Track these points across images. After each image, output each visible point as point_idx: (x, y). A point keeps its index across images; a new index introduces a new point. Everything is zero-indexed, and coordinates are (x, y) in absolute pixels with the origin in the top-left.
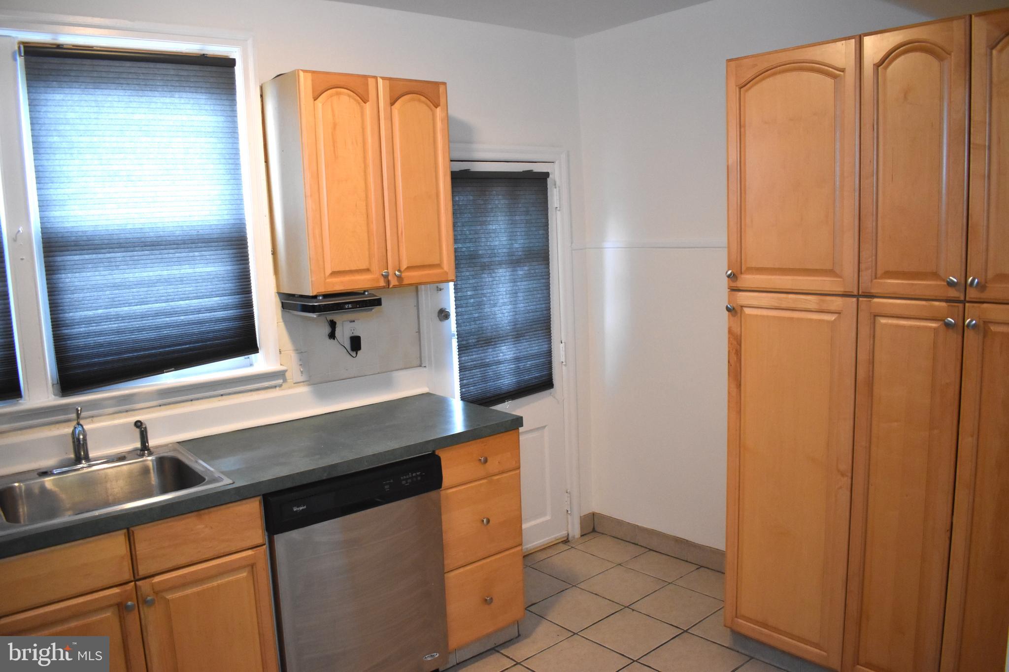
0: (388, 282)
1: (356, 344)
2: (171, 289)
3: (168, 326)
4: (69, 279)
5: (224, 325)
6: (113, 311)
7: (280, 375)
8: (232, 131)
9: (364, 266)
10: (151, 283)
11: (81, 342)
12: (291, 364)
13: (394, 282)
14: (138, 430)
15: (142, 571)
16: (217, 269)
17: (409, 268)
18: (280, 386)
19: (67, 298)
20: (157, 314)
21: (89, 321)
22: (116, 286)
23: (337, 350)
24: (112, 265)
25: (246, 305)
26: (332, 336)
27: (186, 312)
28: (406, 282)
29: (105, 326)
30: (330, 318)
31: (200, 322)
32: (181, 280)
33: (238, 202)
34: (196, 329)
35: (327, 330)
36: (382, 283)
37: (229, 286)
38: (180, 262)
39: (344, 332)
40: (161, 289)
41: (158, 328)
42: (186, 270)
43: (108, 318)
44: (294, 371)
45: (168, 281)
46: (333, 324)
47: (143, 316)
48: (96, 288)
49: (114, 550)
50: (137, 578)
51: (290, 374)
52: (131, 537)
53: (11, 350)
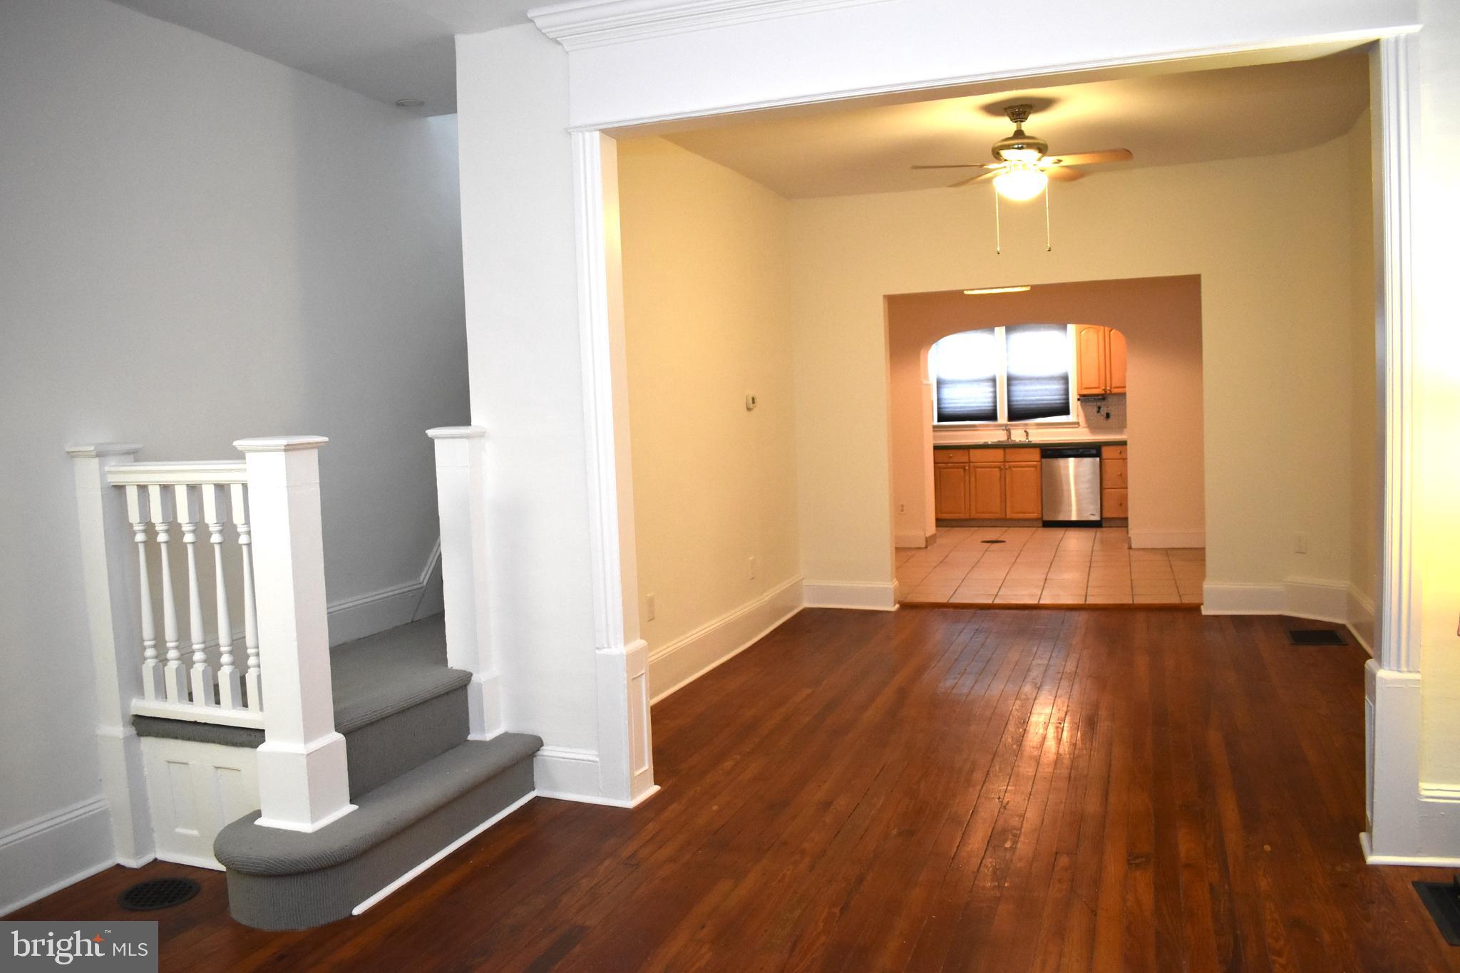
0: (1106, 392)
1: (1108, 416)
2: (1042, 393)
3: (1041, 404)
4: (1013, 388)
5: (1057, 405)
6: (1025, 398)
7: (1078, 423)
8: (1066, 341)
9: (1097, 386)
10: (1036, 390)
11: (1015, 407)
12: (1082, 420)
13: (1108, 392)
14: (1025, 434)
15: (1007, 460)
16: (1055, 387)
17: (1115, 388)
18: (1077, 427)
19: (1012, 394)
20: (1037, 400)
21: (1017, 401)
22: (1026, 391)
23: (1102, 418)
24: (1025, 385)
25: (1067, 399)
26: (1098, 412)
27: (1047, 400)
28: (1113, 392)
29: (1021, 403)
30: (1098, 404)
31: (1050, 403)
32: (1046, 390)
33: (1067, 366)
34: (1049, 406)
35: (1095, 410)
36: (1103, 392)
37: (1062, 392)
38: (1044, 384)
39: (1104, 410)
40: (1040, 393)
41: (1036, 404)
42: (1046, 387)
43: (1023, 400)
44: (1083, 423)
45: (1041, 390)
46: (1099, 408)
47: (1033, 400)
48: (1020, 391)
49: (1000, 452)
50: (1005, 461)
51: (1081, 424)
52: (1005, 452)
53: (995, 406)
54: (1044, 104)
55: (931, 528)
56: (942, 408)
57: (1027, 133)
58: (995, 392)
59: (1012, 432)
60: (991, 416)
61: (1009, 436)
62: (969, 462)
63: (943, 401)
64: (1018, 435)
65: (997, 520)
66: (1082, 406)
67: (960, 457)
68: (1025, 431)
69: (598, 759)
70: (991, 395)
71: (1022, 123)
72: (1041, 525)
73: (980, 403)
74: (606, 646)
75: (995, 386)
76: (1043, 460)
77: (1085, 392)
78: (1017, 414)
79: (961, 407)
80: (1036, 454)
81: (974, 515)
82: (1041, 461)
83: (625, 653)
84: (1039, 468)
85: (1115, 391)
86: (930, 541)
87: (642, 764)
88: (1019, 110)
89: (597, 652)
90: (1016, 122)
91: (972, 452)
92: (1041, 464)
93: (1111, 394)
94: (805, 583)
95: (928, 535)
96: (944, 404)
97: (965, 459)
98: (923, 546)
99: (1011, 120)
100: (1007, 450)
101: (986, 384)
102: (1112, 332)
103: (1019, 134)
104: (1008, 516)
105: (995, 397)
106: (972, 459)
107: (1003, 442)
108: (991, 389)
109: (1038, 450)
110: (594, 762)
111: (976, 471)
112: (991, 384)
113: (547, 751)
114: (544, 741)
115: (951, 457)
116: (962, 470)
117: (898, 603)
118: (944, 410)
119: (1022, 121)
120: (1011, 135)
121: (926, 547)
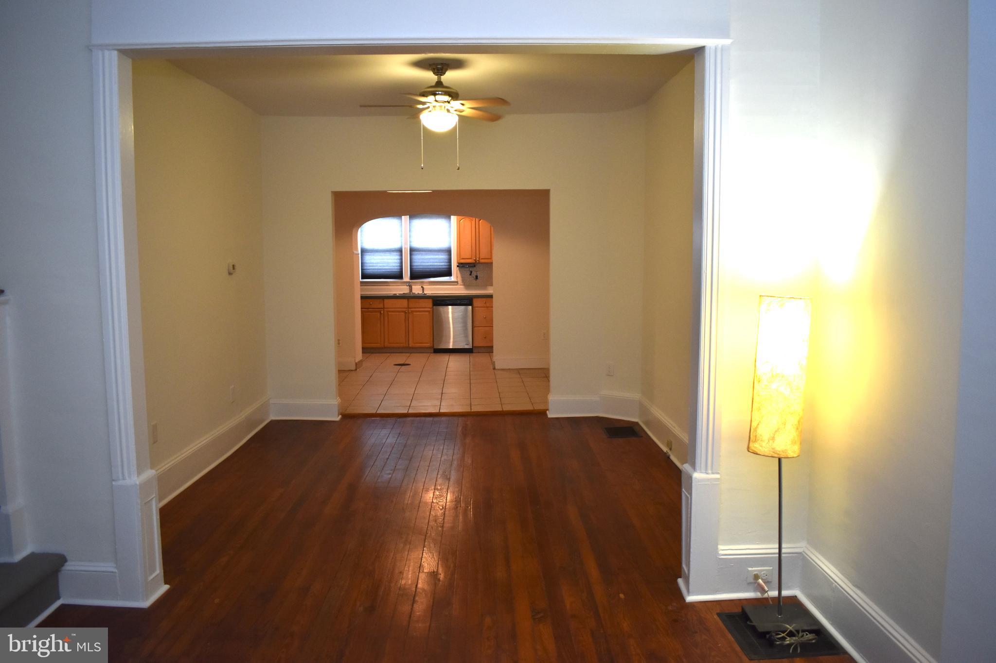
0: (476, 261)
1: (477, 277)
2: (434, 261)
3: (432, 268)
4: (414, 257)
5: (444, 269)
6: (422, 264)
7: (457, 282)
8: (450, 227)
9: (470, 257)
10: (430, 259)
11: (415, 270)
12: (460, 280)
13: (478, 262)
15: (410, 307)
16: (443, 257)
17: (482, 259)
18: (457, 285)
19: (414, 260)
20: (431, 265)
21: (417, 266)
22: (422, 259)
23: (472, 279)
24: (423, 255)
25: (450, 265)
26: (470, 275)
27: (436, 266)
28: (481, 262)
29: (419, 267)
30: (470, 269)
31: (439, 268)
32: (436, 259)
33: (450, 242)
34: (438, 270)
35: (469, 273)
36: (474, 262)
37: (447, 261)
38: (436, 255)
39: (474, 274)
40: (432, 261)
41: (430, 268)
42: (437, 257)
43: (421, 266)
44: (460, 282)
45: (433, 259)
46: (471, 272)
47: (428, 266)
48: (419, 259)
49: (405, 302)
50: (408, 308)
51: (459, 282)
52: (408, 300)
53: (401, 269)
54: (458, 64)
55: (359, 356)
56: (365, 269)
57: (445, 84)
58: (401, 259)
59: (413, 287)
60: (399, 275)
61: (411, 290)
62: (384, 308)
63: (366, 265)
64: (417, 290)
65: (403, 348)
66: (460, 270)
67: (377, 304)
68: (422, 287)
69: (116, 570)
70: (399, 261)
71: (442, 77)
72: (432, 351)
73: (391, 266)
74: (121, 477)
75: (401, 255)
76: (434, 307)
77: (463, 261)
78: (417, 275)
79: (378, 269)
80: (429, 303)
81: (387, 344)
82: (433, 308)
83: (138, 483)
84: (431, 312)
85: (482, 261)
86: (358, 365)
87: (154, 571)
88: (439, 67)
89: (114, 483)
90: (437, 75)
91: (386, 301)
92: (433, 310)
93: (479, 263)
94: (271, 402)
95: (357, 361)
96: (366, 266)
97: (381, 306)
98: (354, 368)
99: (434, 74)
100: (410, 300)
101: (395, 253)
102: (480, 222)
103: (439, 84)
104: (410, 346)
105: (401, 263)
106: (385, 307)
107: (407, 294)
108: (398, 257)
109: (430, 301)
110: (112, 572)
111: (388, 314)
112: (398, 253)
113: (70, 566)
114: (67, 557)
115: (371, 304)
116: (379, 314)
117: (341, 414)
118: (366, 271)
119: (442, 75)
120: (434, 84)
121: (356, 370)
